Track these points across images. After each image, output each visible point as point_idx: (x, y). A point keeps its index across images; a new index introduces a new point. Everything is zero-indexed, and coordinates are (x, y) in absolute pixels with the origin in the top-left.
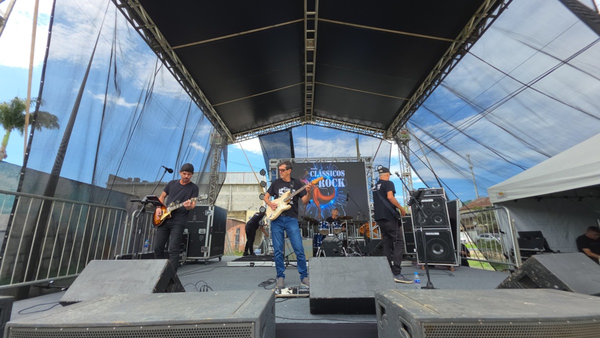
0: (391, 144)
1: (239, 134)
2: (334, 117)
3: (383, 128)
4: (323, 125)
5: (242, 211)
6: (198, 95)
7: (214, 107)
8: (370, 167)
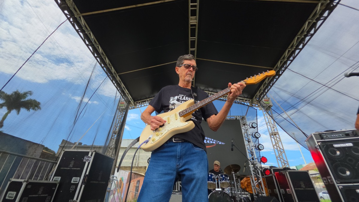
0: (256, 110)
1: (140, 101)
3: (249, 97)
5: (143, 167)
6: (104, 61)
7: (120, 76)
8: (244, 125)
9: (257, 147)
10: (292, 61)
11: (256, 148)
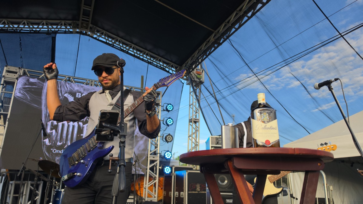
0: (183, 83)
2: (121, 34)
3: (177, 63)
4: (105, 40)
9: (164, 137)
10: (237, 30)
11: (163, 139)
